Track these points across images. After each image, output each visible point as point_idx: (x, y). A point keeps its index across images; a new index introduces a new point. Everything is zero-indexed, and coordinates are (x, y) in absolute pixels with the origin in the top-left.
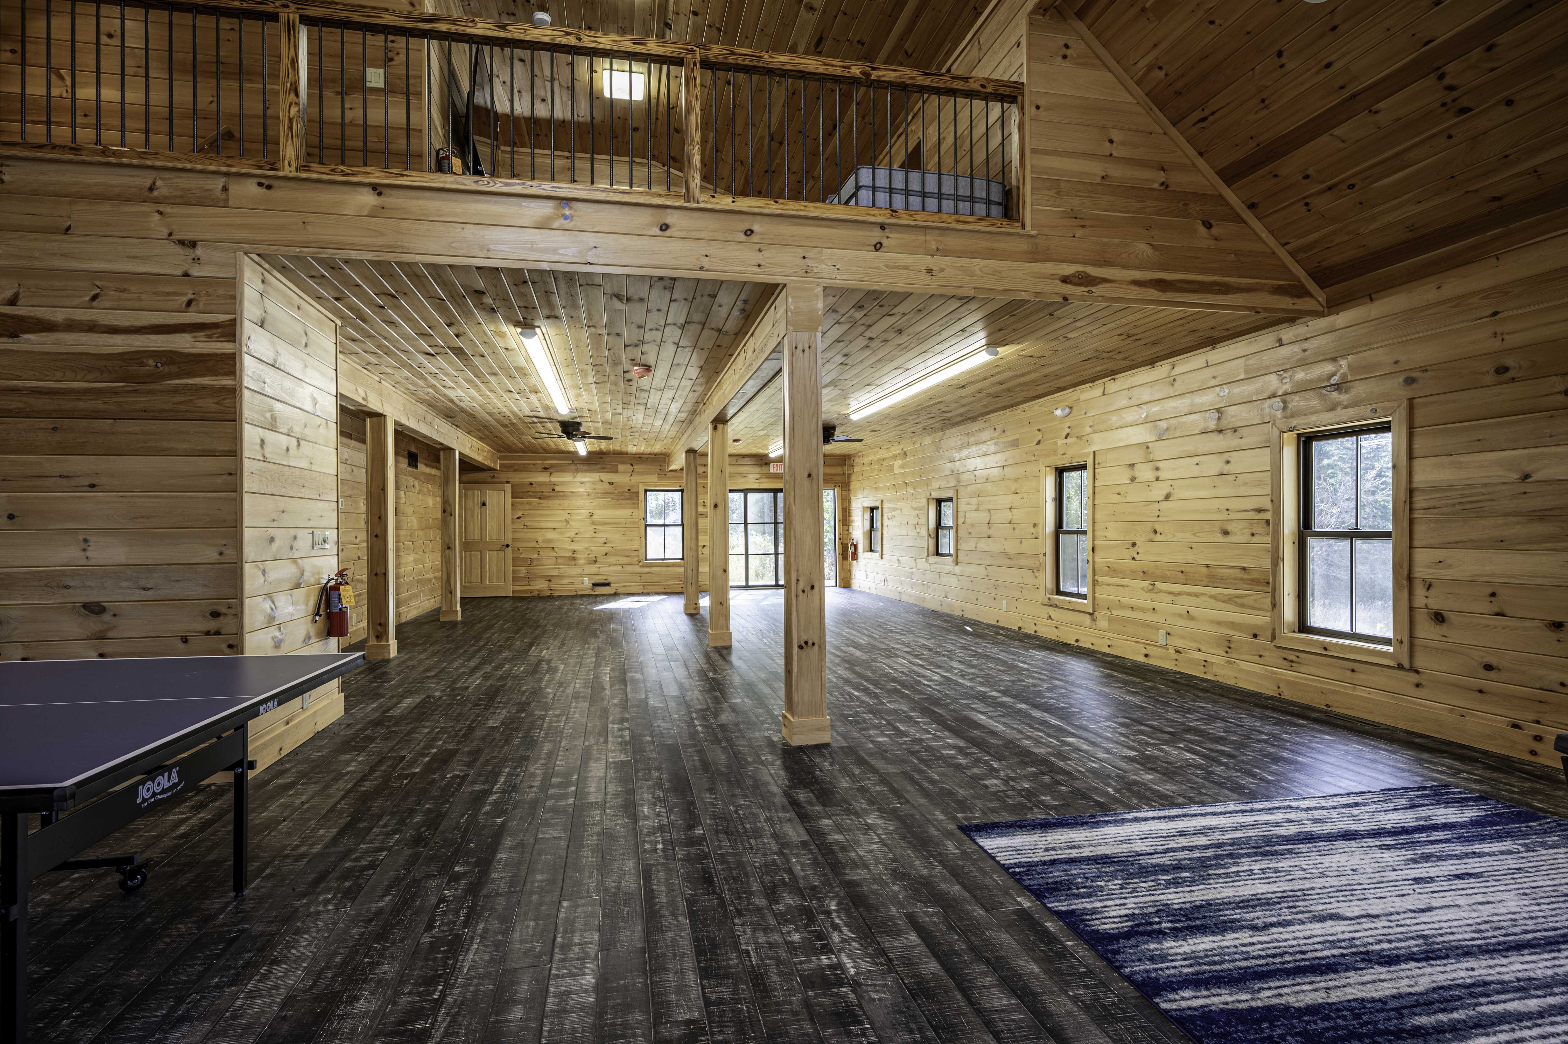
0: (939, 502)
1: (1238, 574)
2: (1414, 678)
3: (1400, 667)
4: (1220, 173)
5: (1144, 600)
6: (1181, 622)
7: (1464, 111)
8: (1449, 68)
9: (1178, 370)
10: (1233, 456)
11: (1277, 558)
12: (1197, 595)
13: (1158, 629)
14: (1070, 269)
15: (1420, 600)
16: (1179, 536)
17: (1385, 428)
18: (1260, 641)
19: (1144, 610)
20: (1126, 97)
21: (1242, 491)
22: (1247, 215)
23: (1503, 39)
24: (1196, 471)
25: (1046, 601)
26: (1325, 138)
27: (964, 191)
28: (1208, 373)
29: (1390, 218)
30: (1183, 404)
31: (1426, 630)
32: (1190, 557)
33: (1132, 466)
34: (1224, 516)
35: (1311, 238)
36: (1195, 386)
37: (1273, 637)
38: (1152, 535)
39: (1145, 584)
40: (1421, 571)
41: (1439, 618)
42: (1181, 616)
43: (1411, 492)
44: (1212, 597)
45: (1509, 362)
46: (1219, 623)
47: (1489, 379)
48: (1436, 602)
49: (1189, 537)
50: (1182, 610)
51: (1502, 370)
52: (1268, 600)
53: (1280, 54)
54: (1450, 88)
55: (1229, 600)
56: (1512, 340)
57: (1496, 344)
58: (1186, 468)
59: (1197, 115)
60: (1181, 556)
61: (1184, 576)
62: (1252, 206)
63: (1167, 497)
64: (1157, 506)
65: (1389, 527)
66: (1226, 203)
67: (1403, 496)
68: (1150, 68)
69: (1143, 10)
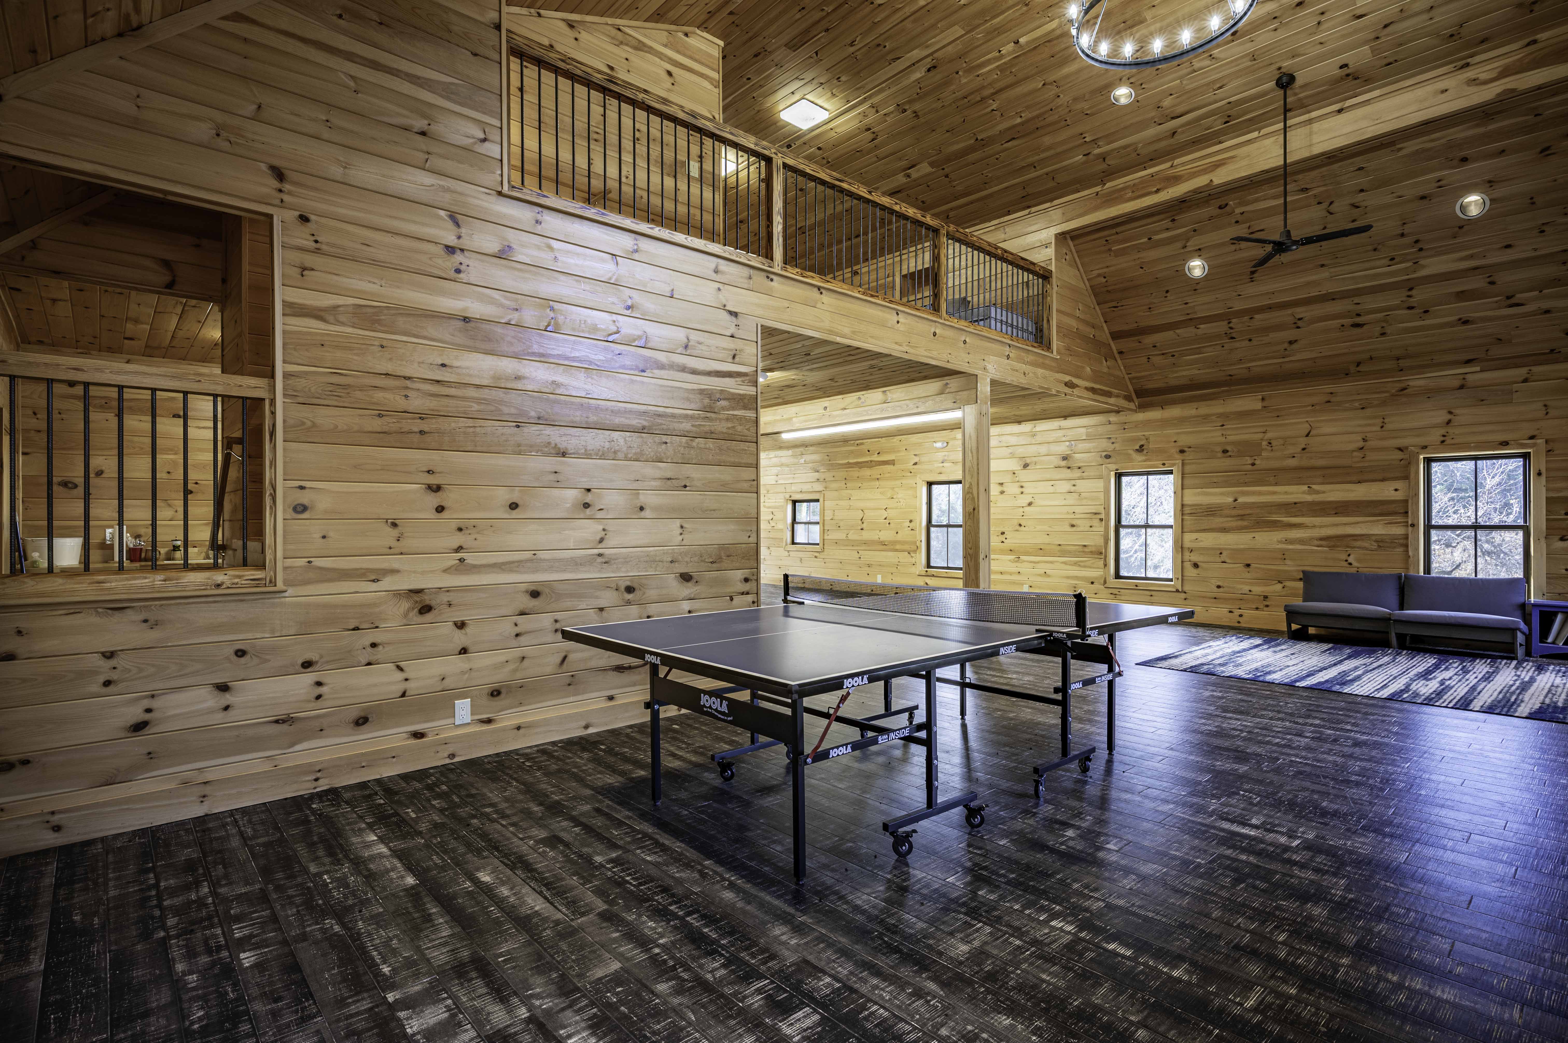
0: (794, 502)
1: (1081, 549)
2: (1183, 596)
3: (1177, 591)
4: (1111, 333)
5: (1013, 567)
6: (1040, 579)
7: (1232, 338)
8: (1234, 320)
9: (1038, 429)
10: (1078, 482)
11: (1107, 540)
12: (1051, 562)
13: (1023, 584)
14: (1067, 378)
15: (1187, 557)
16: (1039, 528)
17: (1171, 472)
18: (1096, 586)
19: (1011, 574)
20: (1082, 285)
21: (1084, 502)
22: (1117, 356)
23: (1256, 316)
24: (1051, 490)
25: (924, 573)
26: (1171, 333)
27: (1004, 319)
28: (1060, 433)
29: (1184, 373)
30: (1043, 449)
31: (1191, 572)
32: (1047, 540)
33: (1001, 484)
34: (1072, 516)
35: (1143, 374)
36: (1051, 440)
37: (1105, 582)
38: (1018, 527)
39: (1012, 557)
40: (1187, 544)
41: (1196, 566)
42: (1040, 575)
43: (1183, 505)
44: (1065, 563)
45: (1229, 448)
46: (1068, 577)
47: (1220, 455)
48: (1195, 558)
49: (1046, 528)
50: (1042, 571)
51: (1225, 451)
52: (1102, 562)
53: (1167, 292)
54: (1231, 328)
55: (1076, 564)
56: (1231, 438)
57: (1223, 439)
58: (1045, 487)
59: (1114, 304)
60: (1041, 539)
61: (1040, 550)
62: (1121, 353)
63: (1030, 504)
64: (1021, 510)
65: (1171, 521)
66: (1111, 349)
67: (1179, 507)
68: (1099, 275)
69: (1110, 250)
